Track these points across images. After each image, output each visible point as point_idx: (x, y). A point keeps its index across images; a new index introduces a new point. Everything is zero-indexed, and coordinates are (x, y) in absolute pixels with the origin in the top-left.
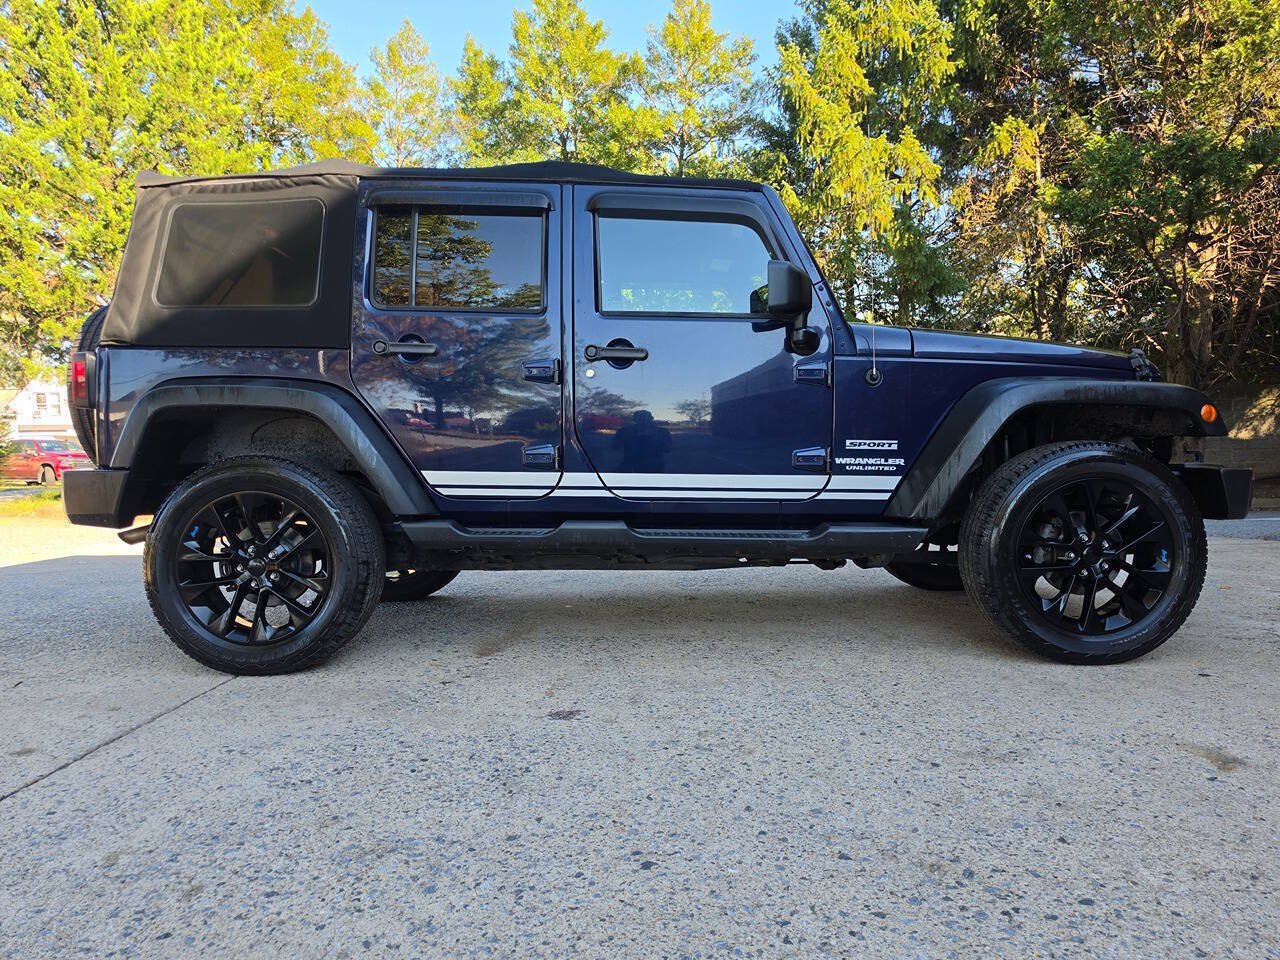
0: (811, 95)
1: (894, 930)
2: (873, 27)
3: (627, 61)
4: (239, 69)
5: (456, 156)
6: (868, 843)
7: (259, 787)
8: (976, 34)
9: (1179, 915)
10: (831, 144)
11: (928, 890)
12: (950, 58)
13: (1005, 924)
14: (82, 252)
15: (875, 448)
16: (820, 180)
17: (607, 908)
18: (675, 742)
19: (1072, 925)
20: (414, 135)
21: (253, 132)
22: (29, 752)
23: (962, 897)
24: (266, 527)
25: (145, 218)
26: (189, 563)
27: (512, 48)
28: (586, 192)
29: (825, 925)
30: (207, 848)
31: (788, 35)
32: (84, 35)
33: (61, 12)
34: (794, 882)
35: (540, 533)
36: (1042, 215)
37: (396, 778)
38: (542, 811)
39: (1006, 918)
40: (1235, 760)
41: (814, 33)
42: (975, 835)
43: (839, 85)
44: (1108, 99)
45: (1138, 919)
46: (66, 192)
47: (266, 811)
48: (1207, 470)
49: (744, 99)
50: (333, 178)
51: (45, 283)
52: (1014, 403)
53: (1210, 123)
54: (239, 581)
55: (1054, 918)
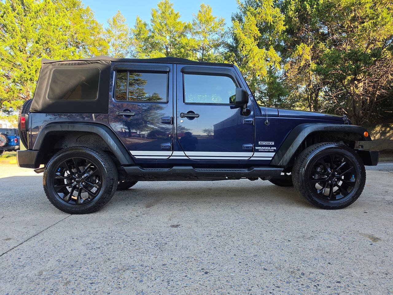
0: (243, 36)
1: (283, 292)
2: (261, 15)
3: (186, 24)
4: (66, 24)
5: (134, 52)
6: (272, 265)
7: (84, 250)
8: (292, 18)
9: (366, 286)
10: (249, 51)
11: (291, 279)
12: (284, 25)
13: (315, 289)
14: (17, 81)
15: (267, 144)
16: (245, 61)
17: (196, 286)
18: (210, 234)
19: (335, 289)
20: (121, 46)
21: (70, 44)
22: (10, 239)
23: (302, 281)
24: (81, 168)
25: (44, 73)
26: (58, 179)
27: (151, 20)
28: (180, 67)
29: (262, 290)
30: (70, 269)
31: (235, 17)
32: (18, 14)
33: (11, 6)
34: (251, 277)
35: (166, 170)
36: (311, 73)
37: (126, 246)
38: (172, 256)
39: (315, 287)
40: (377, 238)
41: (243, 17)
42: (303, 262)
43: (251, 33)
44: (331, 38)
45: (354, 287)
46: (12, 62)
47: (87, 257)
48: (366, 151)
49: (222, 37)
50: (103, 61)
51: (5, 90)
52: (309, 131)
53: (361, 46)
54: (73, 185)
55: (330, 287)
